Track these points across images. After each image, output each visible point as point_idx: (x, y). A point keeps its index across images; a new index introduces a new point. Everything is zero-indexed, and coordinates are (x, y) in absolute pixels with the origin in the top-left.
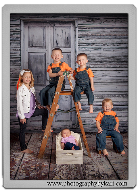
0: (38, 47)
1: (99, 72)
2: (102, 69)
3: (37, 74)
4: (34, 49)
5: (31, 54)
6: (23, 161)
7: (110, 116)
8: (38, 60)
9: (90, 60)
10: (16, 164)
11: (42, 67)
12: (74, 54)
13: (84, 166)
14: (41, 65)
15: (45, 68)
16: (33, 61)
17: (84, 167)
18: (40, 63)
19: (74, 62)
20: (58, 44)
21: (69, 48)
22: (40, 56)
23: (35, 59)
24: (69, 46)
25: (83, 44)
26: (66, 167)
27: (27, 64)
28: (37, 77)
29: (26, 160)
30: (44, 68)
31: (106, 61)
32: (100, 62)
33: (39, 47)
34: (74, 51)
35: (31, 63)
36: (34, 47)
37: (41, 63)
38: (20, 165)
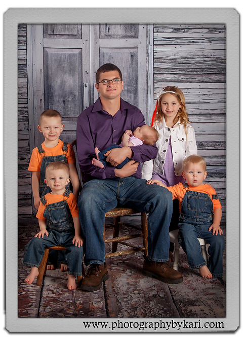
0: (66, 37)
1: (196, 91)
2: (203, 85)
3: (62, 96)
4: (56, 40)
5: (50, 51)
6: (44, 296)
7: (199, 194)
8: (65, 65)
9: (180, 66)
10: (30, 304)
11: (74, 81)
12: (145, 51)
13: (183, 308)
14: (73, 76)
15: (80, 83)
16: (53, 68)
17: (185, 310)
18: (70, 71)
19: (145, 71)
20: (109, 29)
21: (134, 37)
22: (70, 55)
23: (59, 62)
24: (133, 34)
25: (166, 30)
26: (144, 312)
27: (41, 73)
28: (64, 101)
29: (51, 295)
30: (77, 83)
31: (215, 67)
32: (202, 69)
33: (68, 35)
34: (144, 44)
35: (50, 72)
36: (55, 37)
37: (72, 71)
38: (40, 306)
